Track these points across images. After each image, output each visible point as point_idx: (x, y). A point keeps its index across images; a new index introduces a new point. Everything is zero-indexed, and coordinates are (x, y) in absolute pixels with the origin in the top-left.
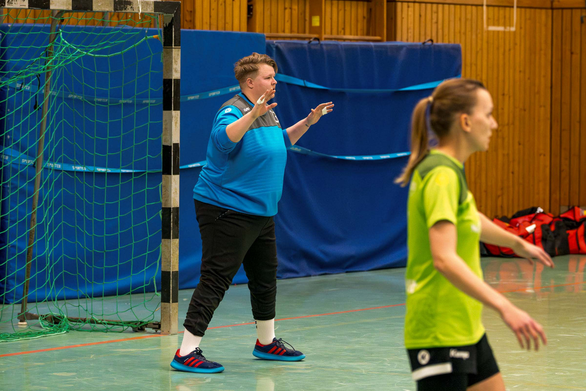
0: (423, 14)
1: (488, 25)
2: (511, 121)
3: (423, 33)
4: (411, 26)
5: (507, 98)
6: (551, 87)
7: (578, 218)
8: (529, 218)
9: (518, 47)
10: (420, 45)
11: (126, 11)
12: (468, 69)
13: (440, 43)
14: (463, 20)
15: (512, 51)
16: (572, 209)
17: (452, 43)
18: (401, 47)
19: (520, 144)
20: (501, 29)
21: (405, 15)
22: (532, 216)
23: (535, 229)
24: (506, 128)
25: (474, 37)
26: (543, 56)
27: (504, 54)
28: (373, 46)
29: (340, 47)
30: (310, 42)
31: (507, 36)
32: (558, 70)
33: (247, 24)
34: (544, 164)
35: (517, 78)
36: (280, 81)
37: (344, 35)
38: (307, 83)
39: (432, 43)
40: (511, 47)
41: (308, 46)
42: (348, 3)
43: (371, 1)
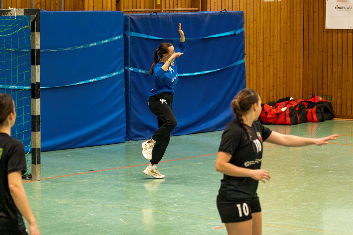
2: (278, 51)
3: (223, 5)
4: (216, 1)
5: (276, 38)
6: (303, 31)
7: (316, 101)
8: (285, 103)
9: (282, 10)
10: (219, 13)
11: (7, 15)
12: (252, 23)
13: (230, 11)
15: (279, 12)
16: (314, 97)
17: (238, 10)
18: (207, 14)
19: (284, 62)
20: (272, 0)
22: (287, 102)
23: (286, 109)
24: (275, 54)
25: (255, 6)
26: (298, 15)
27: (274, 14)
28: (190, 15)
29: (169, 16)
30: (151, 14)
31: (276, 4)
32: (307, 22)
33: (116, 5)
34: (299, 72)
35: (282, 27)
36: (133, 36)
37: (177, 8)
38: (149, 36)
39: (225, 11)
40: (278, 10)
41: (150, 17)
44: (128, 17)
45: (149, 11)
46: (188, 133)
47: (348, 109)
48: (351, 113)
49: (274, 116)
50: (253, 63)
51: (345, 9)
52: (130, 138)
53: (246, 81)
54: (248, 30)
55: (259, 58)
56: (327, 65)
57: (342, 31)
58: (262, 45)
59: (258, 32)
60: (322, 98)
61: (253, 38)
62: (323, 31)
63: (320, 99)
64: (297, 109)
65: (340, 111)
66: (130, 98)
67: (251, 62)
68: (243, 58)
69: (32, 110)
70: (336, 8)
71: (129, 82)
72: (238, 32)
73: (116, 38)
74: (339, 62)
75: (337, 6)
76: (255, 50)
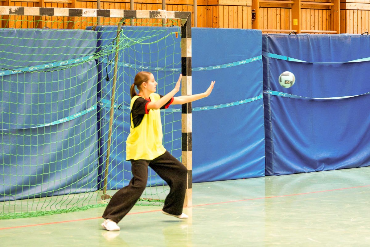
0: (363, 17)
3: (363, 28)
4: (356, 24)
10: (360, 35)
11: (157, 18)
18: (348, 36)
21: (352, 18)
28: (330, 37)
29: (309, 37)
30: (290, 34)
33: (252, 24)
36: (272, 58)
37: (314, 30)
38: (289, 58)
39: (367, 34)
41: (289, 37)
42: (316, 11)
43: (331, 10)
44: (266, 36)
45: (286, 32)
66: (271, 126)
69: (182, 126)
71: (270, 109)
73: (254, 59)
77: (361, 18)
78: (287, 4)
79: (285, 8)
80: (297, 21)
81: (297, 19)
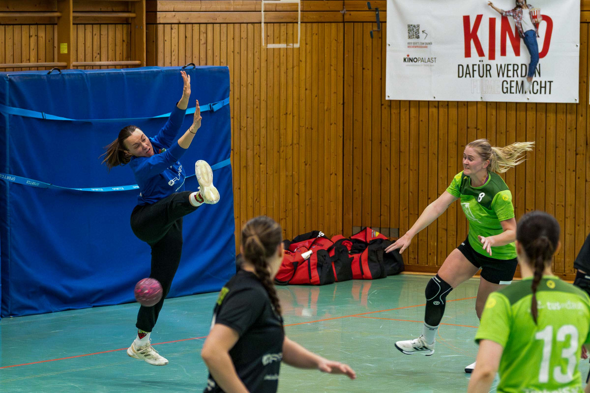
0: (189, 35)
1: (267, 43)
2: (295, 142)
3: (189, 54)
4: (175, 48)
5: (290, 117)
6: (343, 104)
7: (369, 239)
8: (309, 242)
9: (303, 65)
12: (244, 89)
13: (203, 66)
14: (237, 39)
15: (296, 69)
16: (364, 230)
17: (217, 65)
18: (158, 72)
19: (306, 165)
20: (283, 46)
21: (167, 38)
22: (313, 240)
23: (311, 255)
24: (289, 149)
25: (250, 55)
26: (333, 72)
27: (286, 73)
28: (124, 74)
29: (85, 76)
30: (50, 72)
31: (290, 54)
32: (349, 86)
34: (335, 184)
35: (303, 96)
36: (14, 115)
37: (100, 61)
38: (46, 115)
39: (193, 66)
40: (295, 64)
41: (47, 77)
42: (104, 27)
43: (130, 24)
44: (5, 79)
45: (46, 68)
46: (120, 302)
47: (430, 254)
48: (436, 262)
49: (289, 268)
50: (246, 167)
51: (422, 62)
52: (9, 311)
53: (233, 202)
54: (237, 102)
55: (259, 156)
56: (389, 169)
57: (418, 104)
58: (263, 131)
59: (255, 107)
60: (380, 232)
61: (246, 118)
62: (382, 105)
63: (377, 234)
64: (332, 253)
65: (415, 258)
66: (9, 234)
67: (243, 164)
68: (227, 156)
70: (407, 60)
71: (8, 204)
72: (216, 107)
74: (411, 164)
75: (408, 56)
76: (250, 142)
77: (186, 37)
78: (50, 18)
79: (45, 24)
80: (67, 46)
81: (66, 44)
